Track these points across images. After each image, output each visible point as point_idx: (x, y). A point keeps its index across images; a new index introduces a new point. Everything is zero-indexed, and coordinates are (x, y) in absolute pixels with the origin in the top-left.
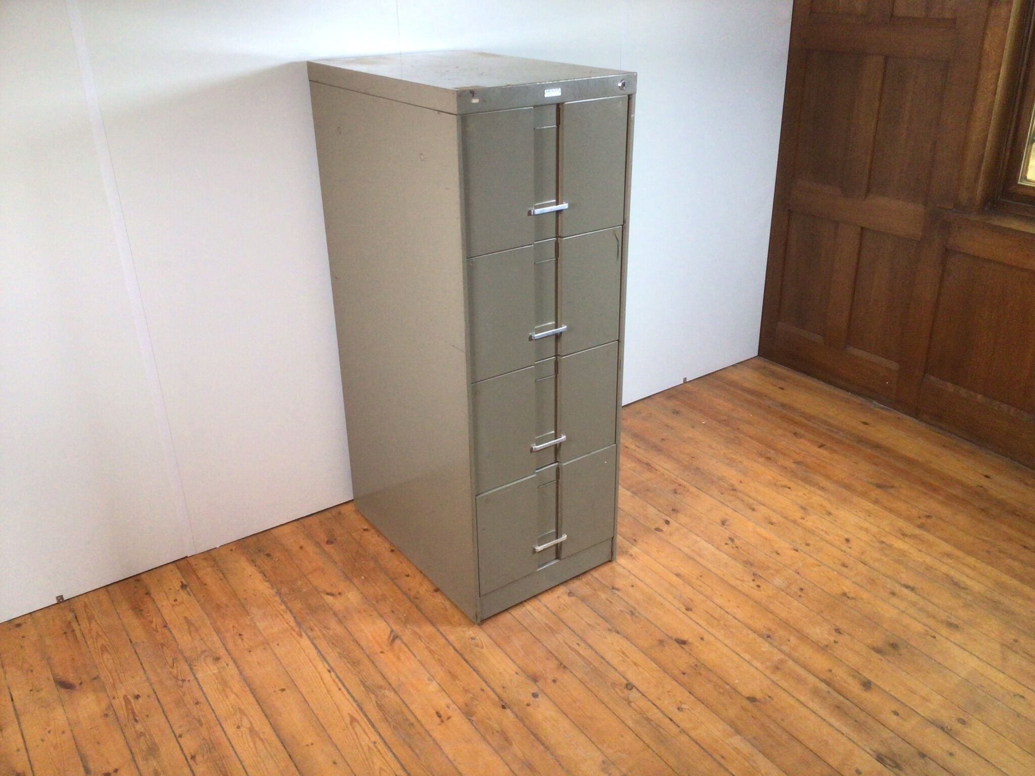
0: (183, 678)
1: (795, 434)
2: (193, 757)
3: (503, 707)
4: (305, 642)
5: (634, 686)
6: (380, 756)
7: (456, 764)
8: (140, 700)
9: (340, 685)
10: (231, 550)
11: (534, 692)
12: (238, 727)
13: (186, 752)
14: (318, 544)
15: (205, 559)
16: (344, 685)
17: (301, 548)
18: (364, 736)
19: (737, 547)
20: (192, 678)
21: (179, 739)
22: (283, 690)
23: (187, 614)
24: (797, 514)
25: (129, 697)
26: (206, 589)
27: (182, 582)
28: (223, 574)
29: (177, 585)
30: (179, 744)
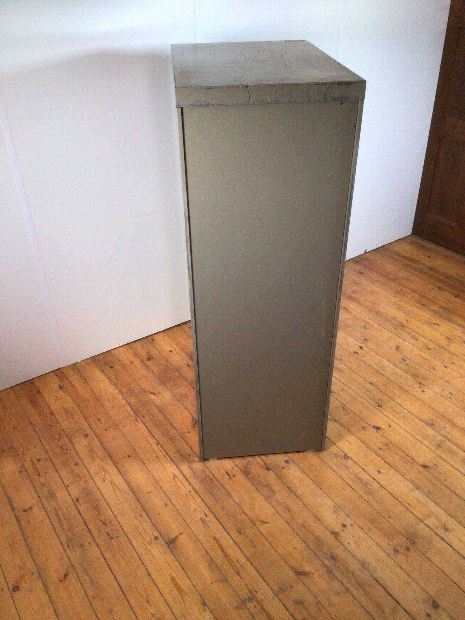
0: (67, 448)
1: (439, 288)
2: (77, 500)
3: (268, 469)
4: (140, 425)
5: (349, 456)
6: (193, 500)
7: (241, 506)
8: (41, 462)
9: (165, 453)
10: (88, 364)
11: (286, 459)
12: (104, 480)
13: (73, 496)
14: (142, 361)
15: (73, 369)
16: (167, 454)
17: (132, 362)
18: (183, 487)
19: (407, 365)
20: (71, 447)
21: (68, 488)
22: (129, 456)
23: (65, 406)
24: (445, 343)
25: (33, 460)
26: (75, 389)
27: (59, 385)
28: (85, 379)
29: (57, 387)
30: (68, 491)
